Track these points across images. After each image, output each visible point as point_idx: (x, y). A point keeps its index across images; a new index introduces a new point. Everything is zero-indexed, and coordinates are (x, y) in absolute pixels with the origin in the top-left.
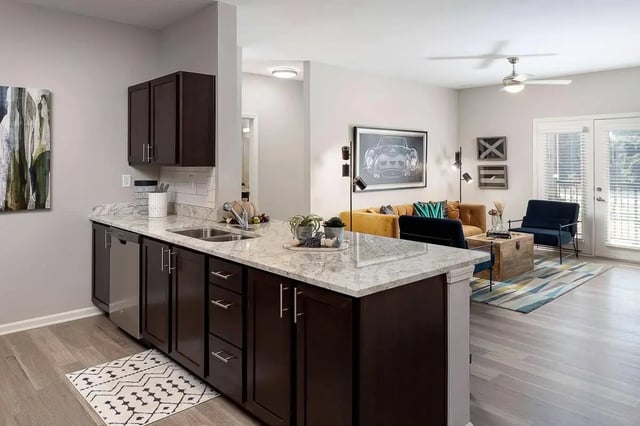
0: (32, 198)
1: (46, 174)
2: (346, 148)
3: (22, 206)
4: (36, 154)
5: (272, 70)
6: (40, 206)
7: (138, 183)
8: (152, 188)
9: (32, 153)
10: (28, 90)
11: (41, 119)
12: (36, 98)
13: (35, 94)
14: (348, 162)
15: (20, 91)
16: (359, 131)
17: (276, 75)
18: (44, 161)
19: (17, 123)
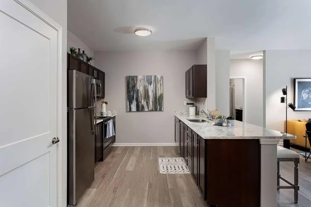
0: (159, 108)
1: (162, 100)
2: (284, 89)
3: (156, 110)
4: (159, 95)
5: (251, 56)
6: (160, 110)
7: (187, 104)
8: (192, 105)
9: (158, 95)
10: (157, 76)
11: (161, 84)
12: (159, 78)
13: (159, 77)
14: (285, 96)
15: (155, 76)
16: (297, 80)
17: (252, 58)
18: (161, 96)
19: (155, 86)
